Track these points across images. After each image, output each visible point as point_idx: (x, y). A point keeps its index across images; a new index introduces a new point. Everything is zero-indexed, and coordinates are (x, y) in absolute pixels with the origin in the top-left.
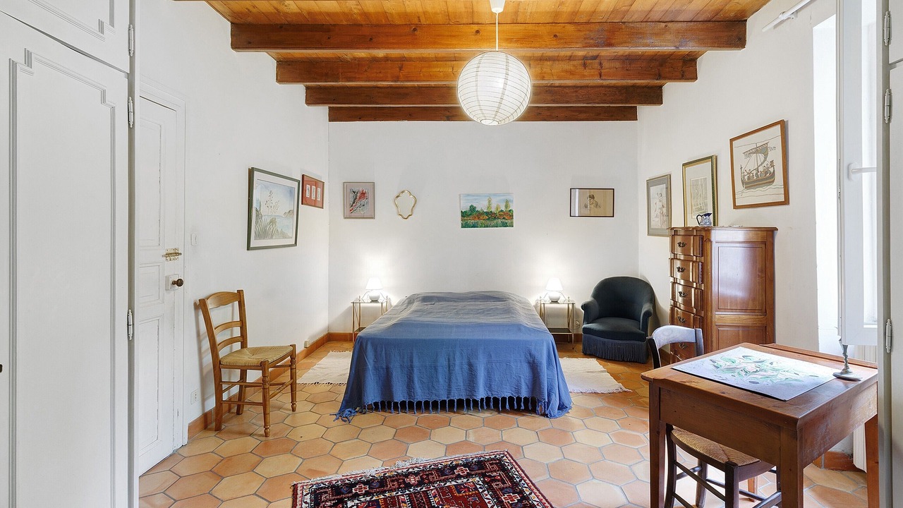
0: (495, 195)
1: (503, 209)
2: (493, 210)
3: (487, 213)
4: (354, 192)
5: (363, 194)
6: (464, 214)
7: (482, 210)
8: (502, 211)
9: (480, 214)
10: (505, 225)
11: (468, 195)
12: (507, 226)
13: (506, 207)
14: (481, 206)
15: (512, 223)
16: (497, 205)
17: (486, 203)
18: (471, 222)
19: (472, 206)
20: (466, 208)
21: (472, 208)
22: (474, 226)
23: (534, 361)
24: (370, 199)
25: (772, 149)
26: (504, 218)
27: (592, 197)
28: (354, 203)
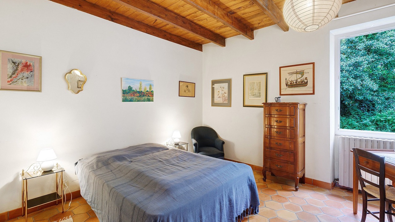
0: (144, 80)
1: (148, 90)
2: (143, 90)
3: (139, 92)
4: (14, 63)
5: (27, 66)
6: (124, 92)
7: (136, 90)
8: (147, 91)
9: (135, 92)
10: (149, 100)
11: (128, 79)
12: (150, 101)
13: (150, 89)
14: (136, 87)
15: (153, 99)
16: (145, 88)
17: (139, 85)
18: (129, 97)
19: (129, 87)
20: (126, 87)
21: (130, 88)
22: (131, 101)
23: (251, 183)
24: (36, 72)
25: (306, 73)
26: (149, 96)
27: (187, 87)
28: (13, 74)
